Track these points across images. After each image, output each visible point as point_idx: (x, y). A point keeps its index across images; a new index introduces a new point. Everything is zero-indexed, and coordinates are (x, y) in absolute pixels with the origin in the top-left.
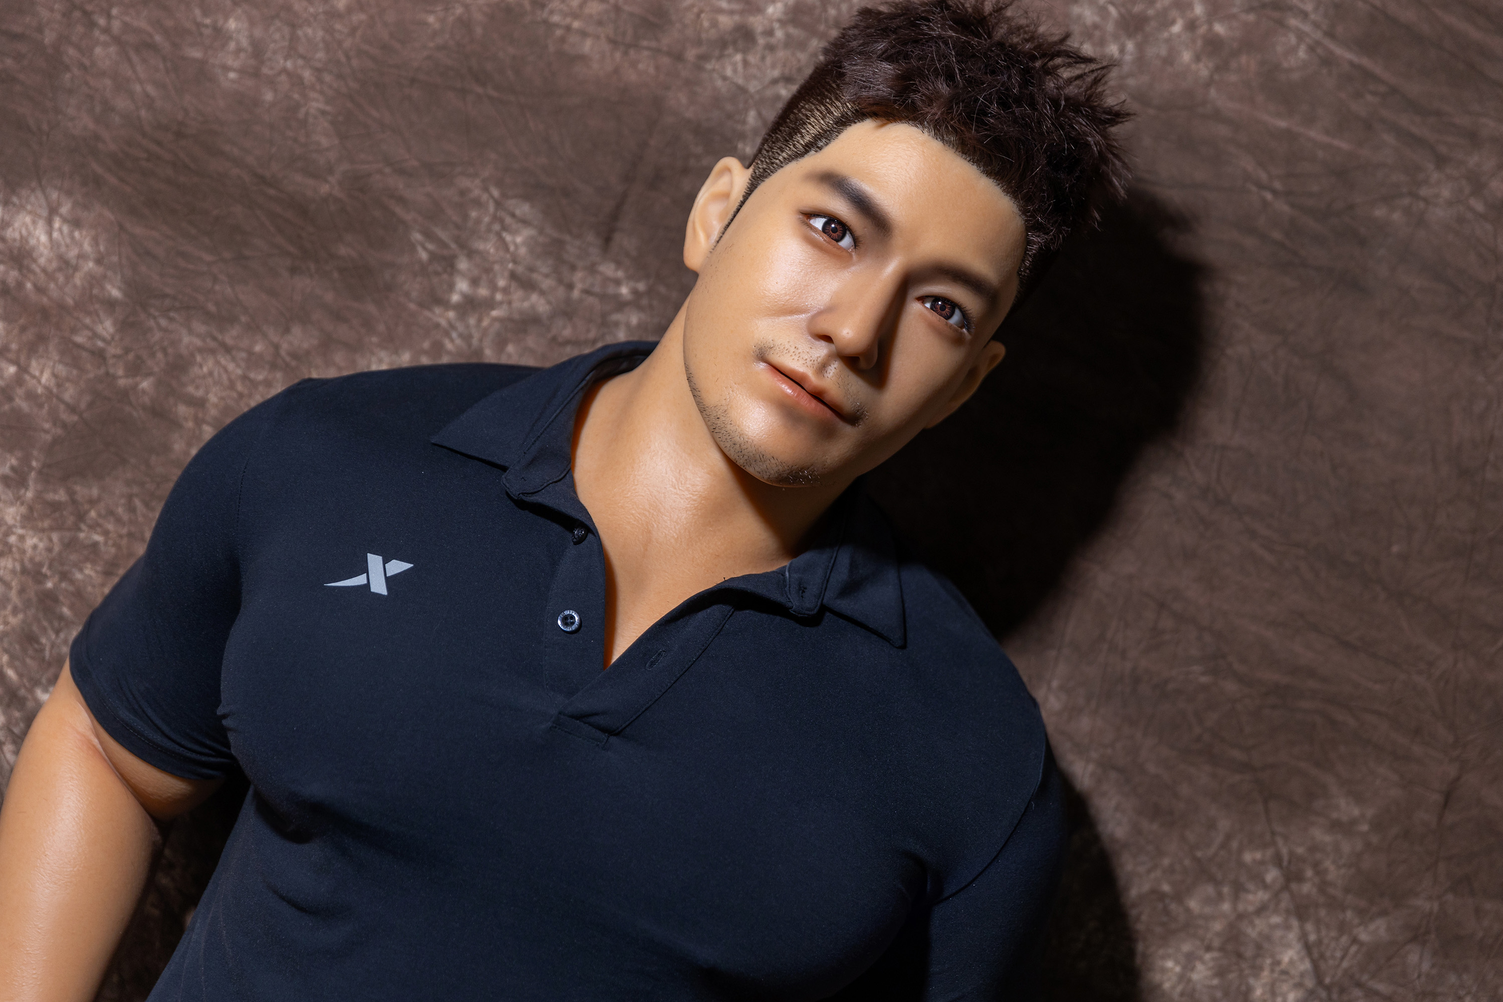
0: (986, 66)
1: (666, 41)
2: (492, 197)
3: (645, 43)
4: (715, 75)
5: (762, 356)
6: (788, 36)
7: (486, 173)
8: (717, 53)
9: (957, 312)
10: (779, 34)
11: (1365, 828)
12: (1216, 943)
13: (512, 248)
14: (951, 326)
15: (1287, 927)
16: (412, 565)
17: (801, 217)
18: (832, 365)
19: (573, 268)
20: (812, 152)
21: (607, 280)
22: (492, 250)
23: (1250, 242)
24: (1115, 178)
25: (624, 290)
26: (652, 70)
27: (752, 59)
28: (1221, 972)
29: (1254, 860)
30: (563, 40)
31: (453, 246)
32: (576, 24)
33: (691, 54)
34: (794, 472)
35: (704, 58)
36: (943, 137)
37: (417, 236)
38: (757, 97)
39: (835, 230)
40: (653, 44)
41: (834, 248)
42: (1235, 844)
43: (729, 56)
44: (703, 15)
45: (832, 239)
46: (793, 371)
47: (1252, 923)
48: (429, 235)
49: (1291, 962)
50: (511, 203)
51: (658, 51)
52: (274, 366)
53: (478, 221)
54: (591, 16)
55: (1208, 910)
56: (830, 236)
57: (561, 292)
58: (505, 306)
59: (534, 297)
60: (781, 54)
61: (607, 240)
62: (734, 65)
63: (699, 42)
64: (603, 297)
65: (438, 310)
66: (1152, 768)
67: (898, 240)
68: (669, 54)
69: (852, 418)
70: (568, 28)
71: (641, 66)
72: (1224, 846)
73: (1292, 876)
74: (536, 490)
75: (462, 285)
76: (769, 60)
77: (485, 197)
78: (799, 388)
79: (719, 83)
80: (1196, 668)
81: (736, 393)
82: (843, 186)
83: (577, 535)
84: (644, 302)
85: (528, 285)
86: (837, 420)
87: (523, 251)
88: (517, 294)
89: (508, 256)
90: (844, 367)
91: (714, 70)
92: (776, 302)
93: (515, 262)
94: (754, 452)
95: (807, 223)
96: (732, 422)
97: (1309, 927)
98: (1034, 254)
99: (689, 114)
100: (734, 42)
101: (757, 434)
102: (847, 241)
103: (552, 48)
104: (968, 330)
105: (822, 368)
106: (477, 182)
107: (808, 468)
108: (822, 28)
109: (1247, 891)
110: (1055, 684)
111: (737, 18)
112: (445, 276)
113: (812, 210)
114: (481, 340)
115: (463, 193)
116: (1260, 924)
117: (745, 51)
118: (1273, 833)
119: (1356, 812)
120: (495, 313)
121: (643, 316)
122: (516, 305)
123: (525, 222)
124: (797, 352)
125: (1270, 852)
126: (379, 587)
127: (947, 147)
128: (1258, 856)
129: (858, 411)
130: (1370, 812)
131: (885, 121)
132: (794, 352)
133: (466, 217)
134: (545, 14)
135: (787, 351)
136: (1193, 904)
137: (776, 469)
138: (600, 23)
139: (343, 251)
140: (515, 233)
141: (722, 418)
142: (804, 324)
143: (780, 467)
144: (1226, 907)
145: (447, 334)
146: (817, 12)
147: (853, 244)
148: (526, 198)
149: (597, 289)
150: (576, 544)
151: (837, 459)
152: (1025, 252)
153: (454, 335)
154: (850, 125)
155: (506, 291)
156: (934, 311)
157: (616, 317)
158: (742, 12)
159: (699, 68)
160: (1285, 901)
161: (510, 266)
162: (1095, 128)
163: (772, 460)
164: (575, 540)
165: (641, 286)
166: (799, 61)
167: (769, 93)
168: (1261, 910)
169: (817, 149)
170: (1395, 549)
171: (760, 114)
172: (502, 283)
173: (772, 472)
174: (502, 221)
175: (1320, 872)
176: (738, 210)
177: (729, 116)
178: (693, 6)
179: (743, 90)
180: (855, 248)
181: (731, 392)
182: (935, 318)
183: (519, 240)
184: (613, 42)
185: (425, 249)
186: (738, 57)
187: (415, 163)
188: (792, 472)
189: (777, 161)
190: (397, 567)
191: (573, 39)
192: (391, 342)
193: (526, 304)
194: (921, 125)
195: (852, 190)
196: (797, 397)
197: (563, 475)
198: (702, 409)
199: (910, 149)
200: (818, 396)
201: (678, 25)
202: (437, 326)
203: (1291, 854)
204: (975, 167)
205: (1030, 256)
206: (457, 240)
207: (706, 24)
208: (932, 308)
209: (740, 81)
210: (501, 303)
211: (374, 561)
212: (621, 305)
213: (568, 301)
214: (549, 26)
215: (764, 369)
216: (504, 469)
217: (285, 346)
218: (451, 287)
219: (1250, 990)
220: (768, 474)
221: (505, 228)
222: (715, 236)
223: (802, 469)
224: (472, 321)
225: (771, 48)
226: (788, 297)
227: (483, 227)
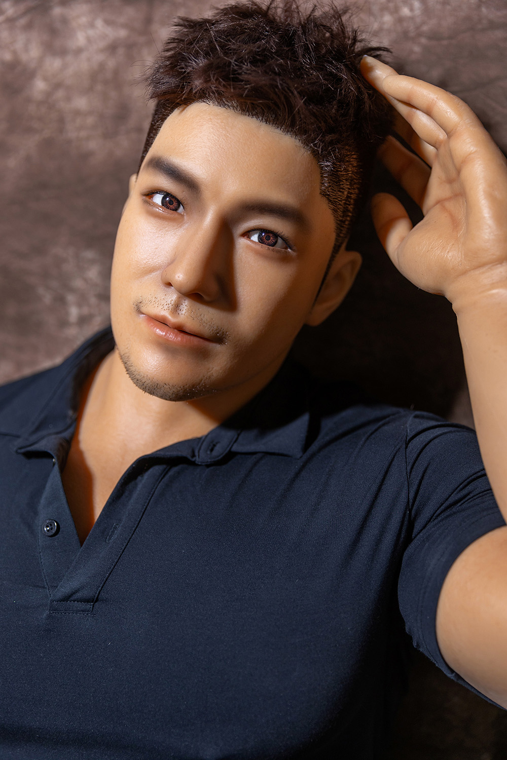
3: (120, 129)
5: (139, 310)
7: (63, 241)
9: (277, 238)
14: (276, 250)
17: (144, 199)
18: (184, 304)
22: (81, 285)
30: (78, 147)
31: (61, 289)
32: (83, 134)
37: (41, 291)
39: (171, 203)
40: (125, 128)
41: (170, 214)
45: (171, 210)
46: (159, 316)
48: (47, 288)
50: (82, 254)
53: (68, 271)
54: (89, 126)
56: (168, 207)
67: (206, 193)
69: (217, 339)
75: (74, 311)
78: (167, 327)
81: (132, 341)
82: (159, 164)
86: (207, 343)
90: (193, 302)
95: (148, 202)
104: (292, 249)
105: (176, 308)
107: (199, 384)
112: (63, 308)
113: (147, 190)
124: (157, 301)
129: (218, 333)
131: (184, 107)
135: (152, 302)
142: (158, 278)
151: (221, 371)
154: (166, 120)
156: (260, 241)
163: (165, 386)
180: (185, 211)
181: (129, 342)
182: (264, 248)
184: (103, 136)
187: (25, 248)
191: (83, 143)
194: (207, 100)
195: (165, 165)
196: (166, 334)
206: (61, 285)
208: (257, 240)
214: (69, 141)
215: (143, 319)
218: (68, 314)
221: (83, 270)
226: (148, 260)
227: (72, 273)
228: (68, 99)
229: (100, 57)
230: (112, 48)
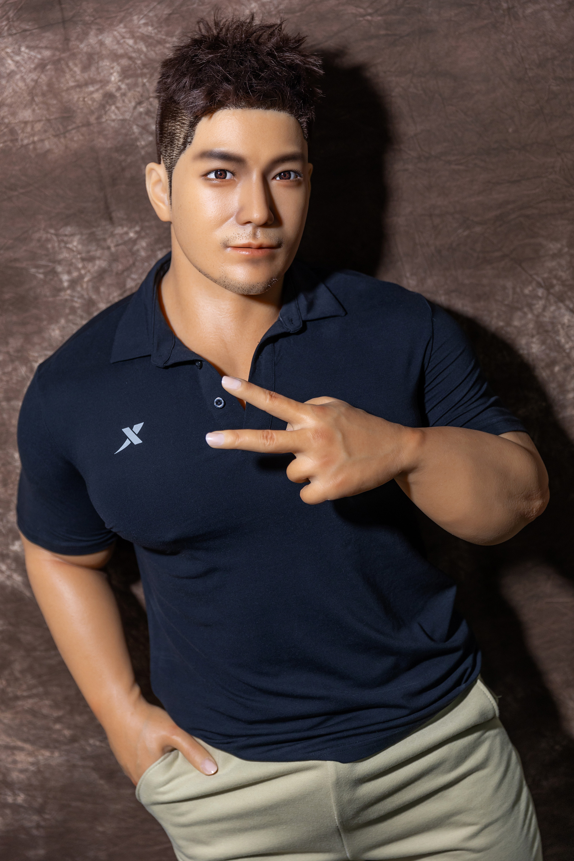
0: (237, 63)
1: (78, 121)
2: (52, 234)
3: (70, 128)
4: (109, 122)
5: (226, 246)
6: (127, 85)
7: (43, 226)
8: (103, 112)
9: (291, 173)
10: (123, 86)
11: (566, 250)
12: (535, 332)
13: (75, 249)
14: (293, 181)
15: (559, 308)
16: (143, 423)
17: (203, 178)
18: (258, 232)
19: (105, 240)
20: (188, 146)
21: (121, 235)
22: (67, 255)
23: (373, 43)
24: (315, 67)
25: (132, 235)
26: (81, 137)
27: (119, 105)
28: (543, 342)
29: (530, 291)
30: (35, 149)
31: (50, 264)
32: (36, 139)
33: (92, 119)
34: (269, 282)
35: (99, 118)
36: (240, 106)
37: (33, 270)
38: (132, 119)
39: (221, 174)
40: (74, 126)
41: (226, 182)
42: (518, 290)
43: (109, 110)
44: (86, 99)
45: (222, 179)
46: (244, 244)
47: (545, 316)
48: (37, 267)
49: (569, 321)
50: (61, 231)
51: (78, 128)
52: (12, 361)
53: (53, 248)
54: (39, 131)
55: (523, 322)
56: (220, 178)
57: (106, 252)
58: (88, 274)
59: (97, 262)
60: (130, 94)
61: (110, 219)
62: (114, 112)
63: (92, 112)
64: (125, 243)
65: (62, 294)
66: (467, 282)
67: (250, 163)
68: (83, 126)
69: (279, 245)
70: (34, 142)
71: (75, 139)
72: (514, 293)
73: (548, 288)
74: (168, 357)
75: (65, 277)
76: (126, 100)
77: (49, 236)
78: (250, 249)
79: (113, 124)
80: (460, 231)
81: (225, 267)
82: (213, 154)
83: (198, 365)
84: (143, 234)
85: (91, 259)
86: (273, 250)
87: (80, 247)
88: (90, 266)
89: (75, 253)
90: (263, 228)
91: (107, 120)
92: (217, 220)
93: (79, 253)
94: (249, 286)
95: (208, 179)
96: (232, 280)
97: (567, 302)
98: (306, 126)
99: (109, 145)
100: (107, 103)
101: (246, 279)
102: (229, 175)
103: (33, 156)
104: (300, 177)
105: (254, 235)
106: (42, 232)
107: (274, 277)
108: (139, 72)
109: (534, 305)
110: (408, 275)
111: (101, 91)
112: (56, 279)
113: (206, 172)
114: (88, 294)
115: (39, 240)
116: (548, 314)
117: (114, 103)
118: (531, 276)
119: (559, 246)
120: (86, 279)
121: (146, 240)
122: (92, 270)
123: (73, 235)
124: (240, 235)
125: (534, 284)
126: (137, 441)
127: (244, 109)
128: (530, 288)
129: (279, 241)
130: (564, 242)
131: (211, 115)
132: (239, 237)
133: (47, 249)
134: (20, 143)
135: (236, 238)
136: (516, 323)
137: (262, 287)
138: (45, 131)
139: (7, 296)
140: (71, 242)
141: (226, 281)
142: (235, 222)
143: (263, 285)
144: (530, 316)
145: (72, 301)
146: (133, 66)
147: (232, 175)
148: (66, 224)
149: (120, 242)
150: (200, 369)
151: (282, 264)
152: (302, 128)
153: (76, 299)
154: (197, 125)
155: (84, 267)
156: (282, 179)
157: (136, 248)
158: (101, 87)
159: (100, 123)
160: (552, 299)
161: (79, 256)
162: (294, 53)
163: (258, 285)
164: (199, 368)
165: (137, 228)
166: (139, 92)
167: (136, 114)
168: (545, 308)
169: (189, 143)
170: (510, 130)
171: (138, 125)
172: (80, 265)
173: (261, 289)
174: (63, 241)
175: (558, 278)
176: (171, 186)
177: (126, 135)
178: (79, 98)
179: (124, 120)
180: (234, 176)
181: (223, 268)
182: (285, 182)
183: (75, 243)
184: (56, 136)
185: (40, 273)
186: (113, 108)
187: (11, 242)
188: (268, 283)
189: (174, 157)
190: (138, 427)
191: (39, 146)
192: (53, 319)
193: (96, 268)
194: (227, 106)
195: (218, 154)
196: (252, 253)
197: (174, 341)
198: (215, 281)
199: (230, 120)
200: (260, 247)
201: (79, 111)
202: (66, 300)
203: (543, 279)
204: (261, 109)
205: (305, 128)
206: (50, 261)
207: (90, 102)
208: (280, 179)
209: (121, 117)
210: (86, 274)
211: (127, 431)
212: (134, 242)
213: (112, 254)
214: (26, 146)
215: (230, 251)
216: (150, 356)
217: (11, 351)
218: (61, 281)
219: (559, 342)
220: (260, 291)
221: (66, 243)
222: (167, 201)
223: (272, 278)
224: (79, 289)
225: (124, 95)
226: (220, 215)
227: (57, 249)
228: (14, 114)
229: (34, 76)
230: (41, 66)
